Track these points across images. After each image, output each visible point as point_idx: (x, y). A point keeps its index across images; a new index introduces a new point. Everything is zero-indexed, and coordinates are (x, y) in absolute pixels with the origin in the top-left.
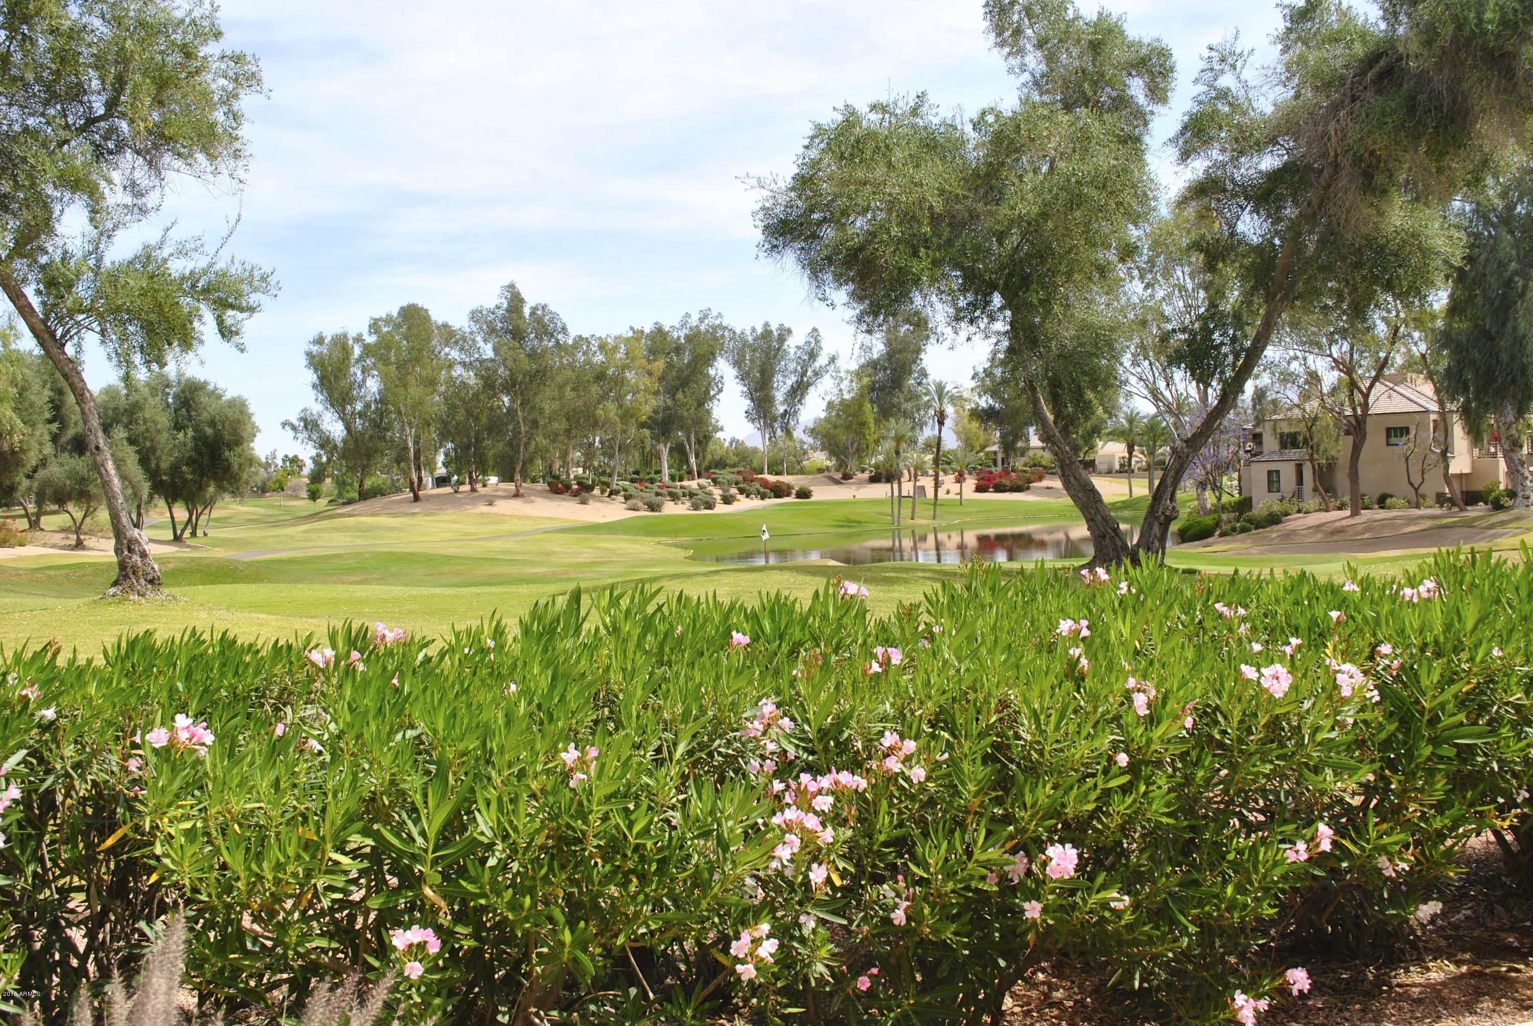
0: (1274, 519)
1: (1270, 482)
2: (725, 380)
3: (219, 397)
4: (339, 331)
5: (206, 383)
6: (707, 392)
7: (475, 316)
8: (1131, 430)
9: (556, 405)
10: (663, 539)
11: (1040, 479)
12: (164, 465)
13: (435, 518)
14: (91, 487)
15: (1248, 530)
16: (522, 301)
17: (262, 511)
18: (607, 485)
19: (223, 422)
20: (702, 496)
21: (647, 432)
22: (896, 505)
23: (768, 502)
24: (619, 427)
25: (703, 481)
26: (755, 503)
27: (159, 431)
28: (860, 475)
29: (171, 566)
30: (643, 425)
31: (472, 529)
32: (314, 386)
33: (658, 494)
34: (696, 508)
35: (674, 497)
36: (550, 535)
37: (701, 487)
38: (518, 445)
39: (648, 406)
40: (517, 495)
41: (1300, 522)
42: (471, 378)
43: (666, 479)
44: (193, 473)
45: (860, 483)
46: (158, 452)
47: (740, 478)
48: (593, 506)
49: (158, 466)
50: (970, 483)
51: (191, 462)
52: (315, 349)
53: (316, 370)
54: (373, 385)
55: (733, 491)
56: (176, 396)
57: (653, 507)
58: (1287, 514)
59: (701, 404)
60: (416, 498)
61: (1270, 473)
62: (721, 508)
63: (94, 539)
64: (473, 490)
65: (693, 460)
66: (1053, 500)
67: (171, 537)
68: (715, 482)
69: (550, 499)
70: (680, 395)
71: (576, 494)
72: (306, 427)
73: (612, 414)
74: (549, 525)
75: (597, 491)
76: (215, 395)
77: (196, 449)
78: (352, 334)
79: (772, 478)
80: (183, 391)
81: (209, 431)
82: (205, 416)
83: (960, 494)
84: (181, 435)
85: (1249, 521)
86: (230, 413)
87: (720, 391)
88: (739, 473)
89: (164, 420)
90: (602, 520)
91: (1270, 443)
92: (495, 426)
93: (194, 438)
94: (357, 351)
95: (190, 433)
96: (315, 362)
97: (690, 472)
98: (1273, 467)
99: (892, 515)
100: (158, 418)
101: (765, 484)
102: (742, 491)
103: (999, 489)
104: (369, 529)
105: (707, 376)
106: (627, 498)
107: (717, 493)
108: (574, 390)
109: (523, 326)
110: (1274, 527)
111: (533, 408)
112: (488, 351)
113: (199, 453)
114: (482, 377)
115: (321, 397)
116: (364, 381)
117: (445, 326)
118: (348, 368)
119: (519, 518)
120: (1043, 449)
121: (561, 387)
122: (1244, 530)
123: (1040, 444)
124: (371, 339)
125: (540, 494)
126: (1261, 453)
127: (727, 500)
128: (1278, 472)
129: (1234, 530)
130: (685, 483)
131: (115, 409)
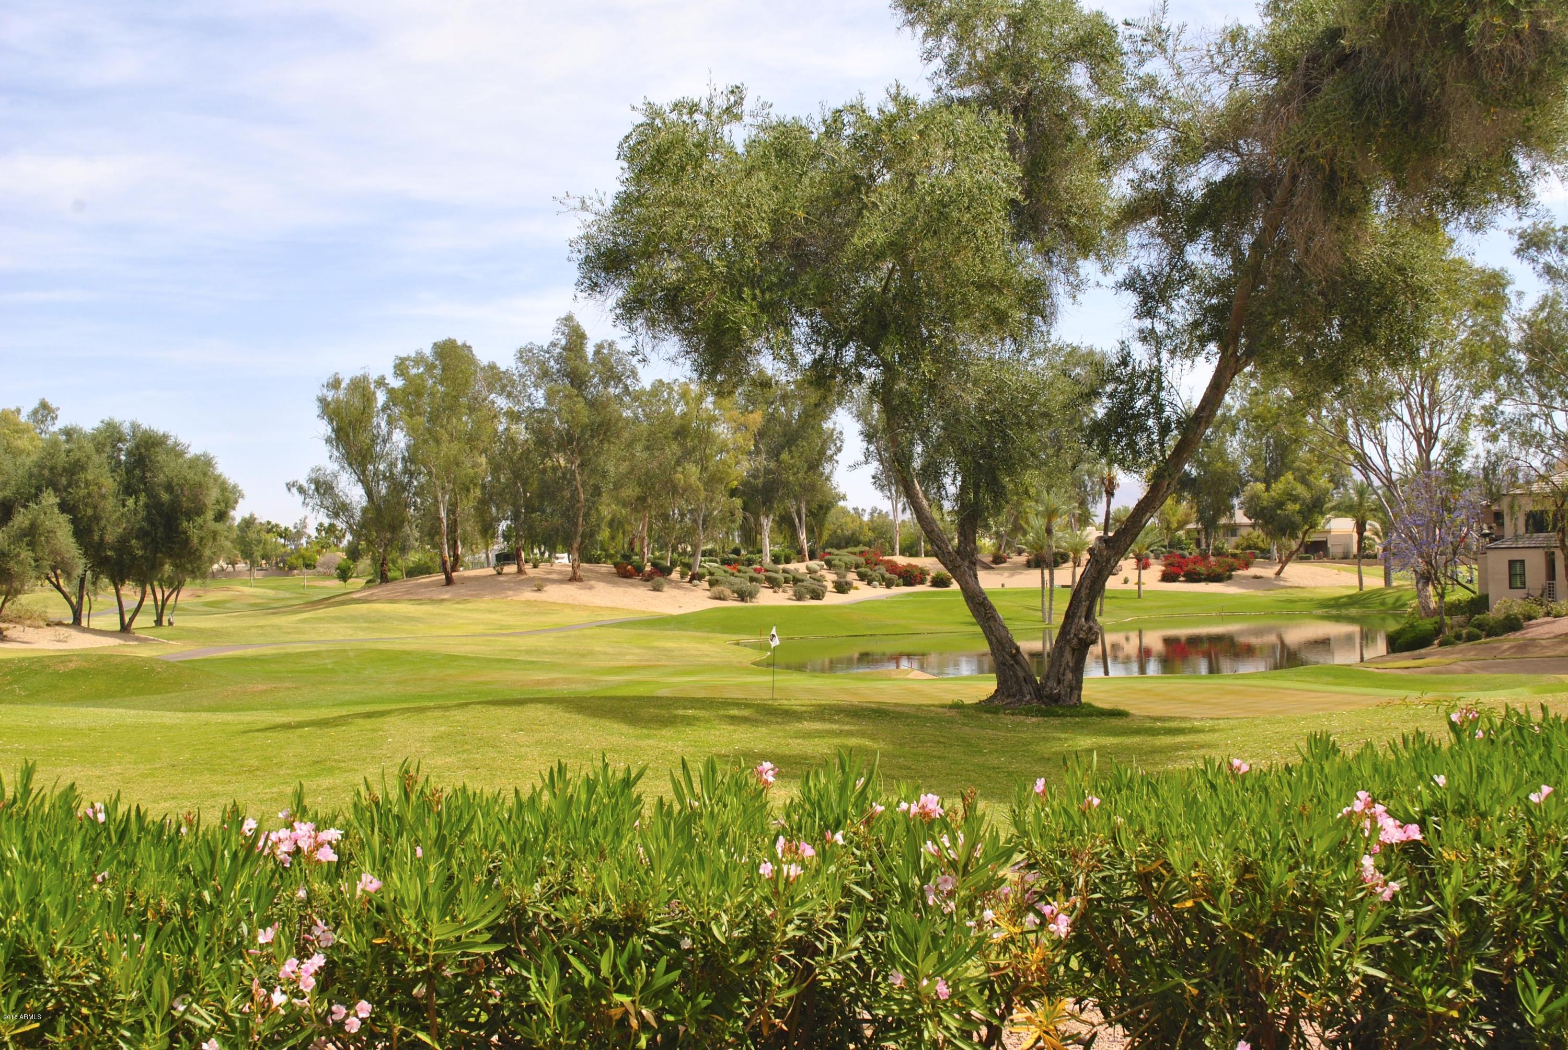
0: (1512, 624)
1: (1512, 576)
2: (845, 436)
3: (181, 454)
4: (359, 373)
5: (165, 437)
6: (822, 452)
7: (525, 355)
8: (1361, 504)
9: (624, 467)
10: (745, 638)
11: (1247, 566)
12: (110, 538)
13: (469, 606)
14: (12, 563)
15: (1478, 637)
16: (582, 336)
17: (271, 593)
18: (688, 566)
19: (182, 487)
20: (808, 582)
21: (738, 502)
22: (1047, 598)
23: (895, 590)
24: (703, 495)
25: (814, 564)
26: (878, 592)
27: (103, 497)
28: (1016, 559)
29: (72, 665)
30: (733, 493)
31: (511, 621)
32: (328, 441)
33: (752, 580)
34: (799, 597)
35: (773, 584)
36: (604, 630)
37: (810, 571)
38: (576, 516)
39: (742, 469)
40: (574, 579)
41: (1546, 628)
42: (521, 432)
43: (768, 560)
44: (144, 548)
45: (1016, 568)
46: (103, 522)
47: (861, 560)
48: (669, 592)
49: (102, 538)
50: (1156, 569)
51: (142, 534)
52: (330, 395)
53: (331, 421)
54: (400, 439)
55: (852, 576)
56: (129, 453)
57: (743, 596)
58: (1530, 618)
59: (814, 466)
60: (449, 581)
61: (1512, 563)
62: (832, 599)
63: (20, 627)
64: (520, 571)
65: (803, 536)
66: (1260, 593)
67: (118, 628)
68: (830, 564)
69: (615, 584)
70: (785, 456)
71: (648, 578)
72: (317, 489)
73: (693, 480)
74: (607, 617)
75: (675, 575)
76: (177, 452)
77: (149, 519)
78: (374, 376)
79: (901, 560)
80: (137, 447)
81: (165, 497)
82: (161, 478)
83: (1139, 583)
84: (130, 502)
85: (1480, 626)
86: (190, 475)
87: (839, 450)
88: (862, 553)
89: (109, 484)
90: (676, 612)
91: (1514, 525)
92: (548, 492)
93: (146, 506)
94: (381, 398)
95: (143, 499)
96: (329, 410)
97: (800, 552)
98: (1516, 555)
99: (1043, 610)
100: (102, 480)
101: (892, 568)
102: (862, 577)
103: (1193, 577)
104: (381, 619)
105: (821, 431)
106: (712, 584)
107: (830, 578)
108: (647, 448)
109: (583, 368)
110: (1512, 636)
111: (594, 471)
112: (539, 397)
113: (153, 524)
114: (533, 431)
115: (336, 453)
116: (390, 433)
117: (492, 367)
118: (370, 417)
119: (573, 607)
120: (1253, 526)
121: (630, 445)
122: (1471, 638)
123: (1246, 520)
124: (397, 383)
125: (603, 578)
126: (1500, 538)
127: (842, 588)
128: (1522, 562)
129: (1458, 637)
130: (791, 566)
131: (52, 469)
